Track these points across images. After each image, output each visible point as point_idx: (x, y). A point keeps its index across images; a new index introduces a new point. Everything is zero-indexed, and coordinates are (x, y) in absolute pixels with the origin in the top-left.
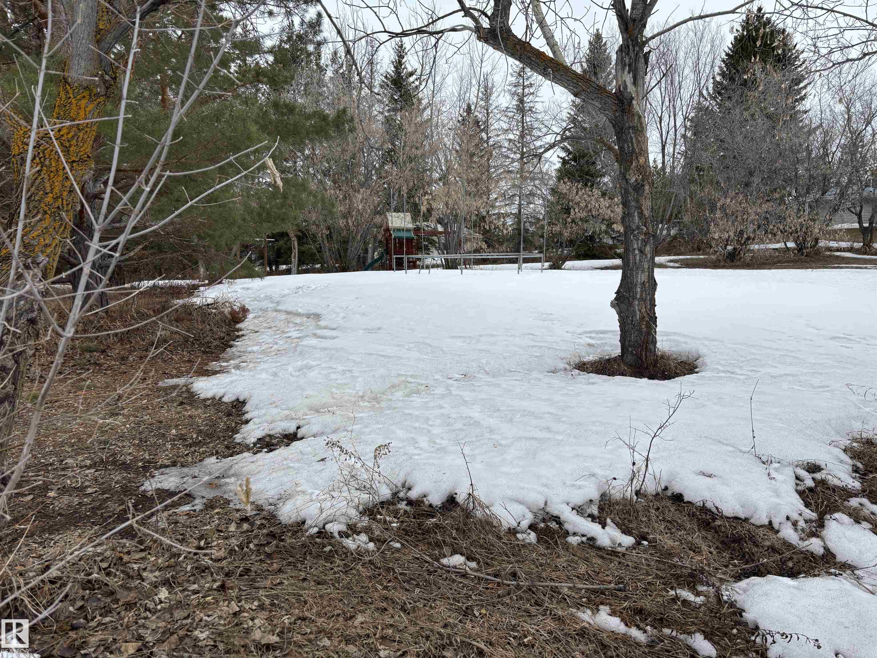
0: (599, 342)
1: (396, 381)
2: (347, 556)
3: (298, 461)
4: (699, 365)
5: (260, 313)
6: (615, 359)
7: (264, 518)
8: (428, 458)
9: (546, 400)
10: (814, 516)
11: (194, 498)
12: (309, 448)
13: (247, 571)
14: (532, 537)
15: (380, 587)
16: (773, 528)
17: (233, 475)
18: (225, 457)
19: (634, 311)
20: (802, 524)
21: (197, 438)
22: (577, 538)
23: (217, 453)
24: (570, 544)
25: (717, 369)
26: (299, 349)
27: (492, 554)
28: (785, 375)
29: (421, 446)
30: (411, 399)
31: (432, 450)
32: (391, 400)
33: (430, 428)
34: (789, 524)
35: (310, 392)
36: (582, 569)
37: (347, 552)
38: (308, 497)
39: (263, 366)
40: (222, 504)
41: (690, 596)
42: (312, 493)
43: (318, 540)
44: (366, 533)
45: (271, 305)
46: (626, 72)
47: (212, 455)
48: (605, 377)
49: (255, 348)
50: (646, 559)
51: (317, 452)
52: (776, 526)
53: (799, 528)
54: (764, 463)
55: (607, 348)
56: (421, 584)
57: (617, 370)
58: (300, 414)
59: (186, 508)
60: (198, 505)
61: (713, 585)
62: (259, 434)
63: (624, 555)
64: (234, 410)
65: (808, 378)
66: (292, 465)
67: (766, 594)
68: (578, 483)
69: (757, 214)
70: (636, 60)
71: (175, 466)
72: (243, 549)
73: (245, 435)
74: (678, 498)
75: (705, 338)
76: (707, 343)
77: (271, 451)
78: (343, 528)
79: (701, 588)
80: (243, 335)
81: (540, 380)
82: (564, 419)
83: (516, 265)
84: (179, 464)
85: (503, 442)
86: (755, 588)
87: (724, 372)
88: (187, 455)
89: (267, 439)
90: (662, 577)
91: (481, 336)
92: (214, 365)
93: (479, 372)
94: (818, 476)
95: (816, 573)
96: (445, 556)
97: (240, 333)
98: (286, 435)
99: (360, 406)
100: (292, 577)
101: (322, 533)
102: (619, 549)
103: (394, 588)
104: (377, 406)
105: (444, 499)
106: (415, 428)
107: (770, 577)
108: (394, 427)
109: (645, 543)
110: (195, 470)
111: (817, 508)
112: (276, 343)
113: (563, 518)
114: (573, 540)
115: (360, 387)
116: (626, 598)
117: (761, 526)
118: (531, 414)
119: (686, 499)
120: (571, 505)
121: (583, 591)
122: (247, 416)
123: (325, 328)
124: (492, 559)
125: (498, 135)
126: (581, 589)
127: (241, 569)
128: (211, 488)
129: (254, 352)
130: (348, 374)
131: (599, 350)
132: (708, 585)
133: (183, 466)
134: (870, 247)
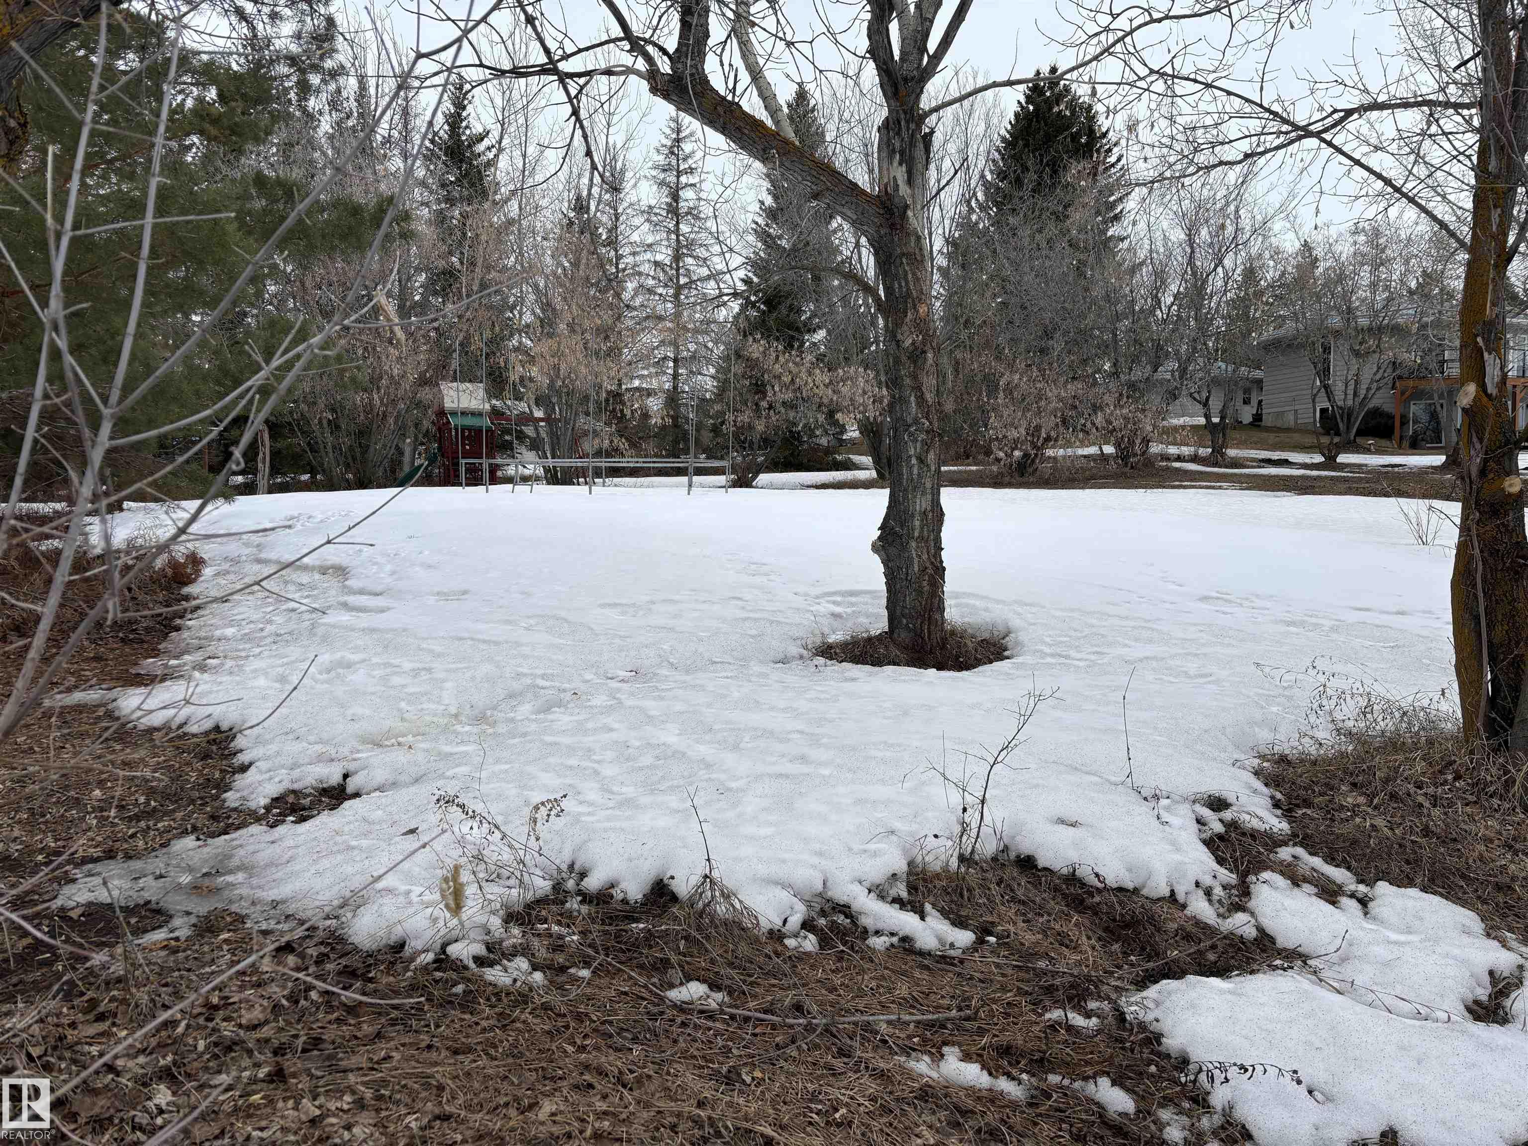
0: (849, 610)
1: (516, 686)
2: (500, 1000)
3: (366, 835)
4: (1010, 645)
5: (226, 566)
6: (879, 638)
7: (322, 943)
8: (609, 819)
9: (784, 710)
10: (1231, 878)
11: (171, 917)
12: (380, 812)
13: (316, 1042)
14: (810, 943)
15: (570, 1049)
16: (1176, 900)
17: (239, 868)
18: (213, 835)
19: (910, 559)
20: (1218, 891)
21: (147, 803)
22: (884, 938)
23: (195, 829)
24: (874, 950)
25: (1041, 651)
26: (320, 631)
27: (750, 976)
28: (1147, 658)
29: (588, 798)
30: (550, 717)
31: (611, 804)
32: (512, 720)
33: (596, 766)
34: (1201, 893)
35: (359, 711)
36: (903, 990)
37: (498, 993)
38: (401, 899)
39: (256, 664)
40: (231, 923)
41: (1078, 1020)
42: (408, 893)
43: (438, 975)
44: (523, 955)
45: (247, 551)
46: (896, 164)
47: (185, 833)
48: (868, 668)
49: (230, 632)
50: (998, 966)
51: (396, 817)
52: (1181, 897)
53: (1215, 898)
54: (1145, 799)
55: (863, 620)
56: (641, 1037)
57: (885, 656)
58: (345, 751)
59: (159, 935)
60: (182, 928)
61: (1108, 998)
62: (273, 789)
63: (962, 961)
64: (214, 748)
65: (1178, 663)
66: (354, 843)
67: (1193, 1006)
68: (872, 846)
69: (1061, 400)
70: (912, 144)
71: (111, 858)
72: (297, 1002)
73: (245, 793)
74: (1027, 863)
75: (1016, 602)
76: (1019, 610)
77: (303, 819)
78: (479, 949)
79: (1092, 1005)
80: (198, 608)
81: (765, 676)
82: (825, 740)
83: (685, 479)
84: (120, 855)
85: (734, 785)
86: (1173, 997)
87: (1052, 655)
88: (133, 836)
89: (291, 799)
90: (1027, 993)
91: (653, 602)
92: (150, 664)
93: (660, 665)
94: (1228, 815)
95: (1255, 967)
96: (672, 986)
97: (194, 603)
98: (324, 790)
99: (457, 733)
100: (403, 1045)
101: (443, 961)
102: (952, 953)
103: (597, 1048)
104: (491, 731)
105: (647, 888)
106: (571, 768)
107: (1190, 978)
108: (530, 769)
109: (992, 939)
110: (157, 864)
111: (1236, 867)
112: (270, 622)
113: (856, 906)
114: (878, 943)
115: (449, 699)
116: (981, 1032)
117: (1159, 899)
118: (769, 734)
119: (1041, 863)
120: (867, 884)
121: (912, 1026)
122: (243, 758)
123: (361, 592)
124: (751, 984)
125: (634, 254)
126: (907, 1023)
127: (303, 1039)
128: (200, 895)
129: (227, 639)
130: (425, 676)
131: (850, 624)
132: (1100, 998)
133: (128, 857)
134: (1223, 455)
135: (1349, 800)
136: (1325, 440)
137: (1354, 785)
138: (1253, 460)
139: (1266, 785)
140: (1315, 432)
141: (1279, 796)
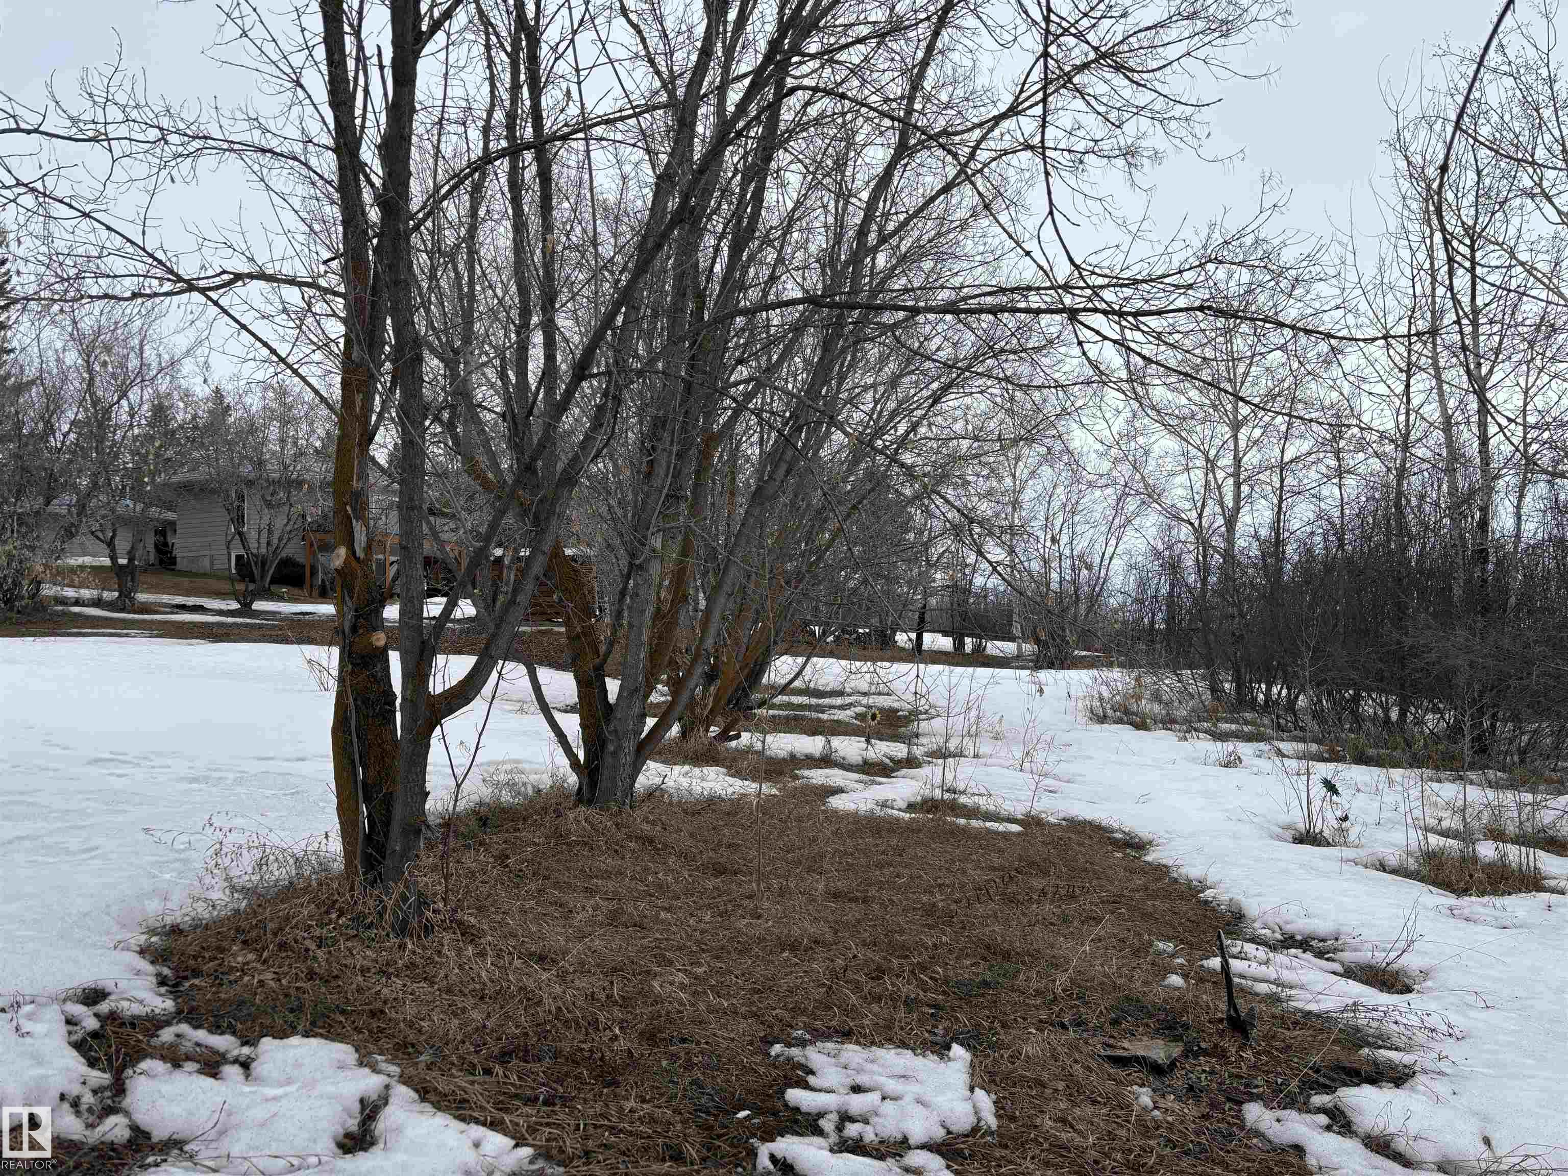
10: (104, 1079)
20: (88, 1098)
34: (66, 1106)
53: (84, 1107)
65: (57, 839)
94: (104, 1007)
111: (111, 1064)
134: (132, 599)
135: (240, 959)
136: (241, 587)
137: (245, 942)
138: (166, 605)
139: (152, 962)
140: (231, 579)
141: (166, 971)
